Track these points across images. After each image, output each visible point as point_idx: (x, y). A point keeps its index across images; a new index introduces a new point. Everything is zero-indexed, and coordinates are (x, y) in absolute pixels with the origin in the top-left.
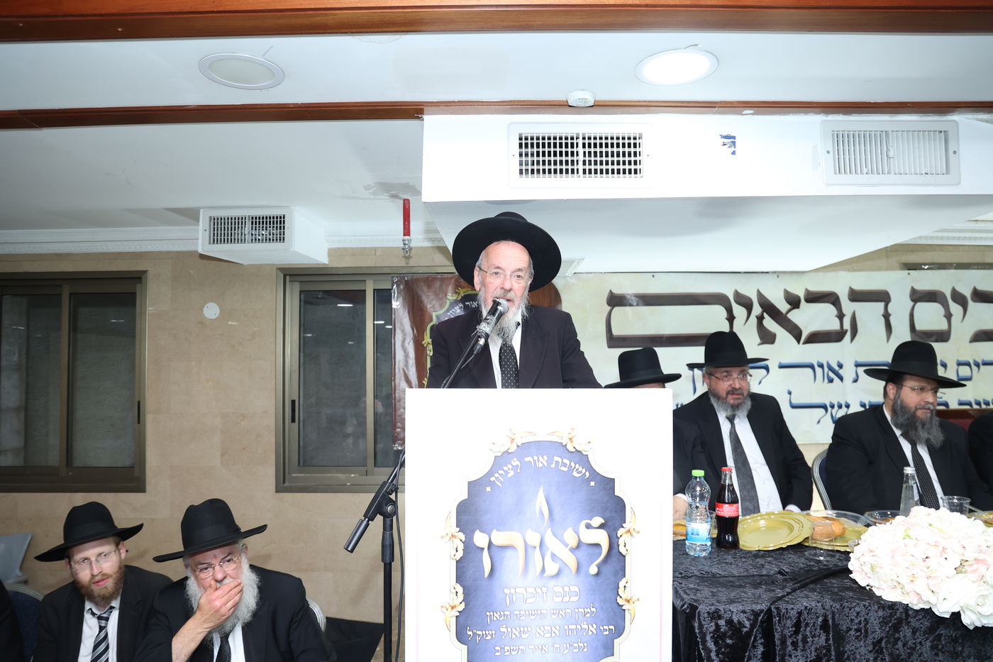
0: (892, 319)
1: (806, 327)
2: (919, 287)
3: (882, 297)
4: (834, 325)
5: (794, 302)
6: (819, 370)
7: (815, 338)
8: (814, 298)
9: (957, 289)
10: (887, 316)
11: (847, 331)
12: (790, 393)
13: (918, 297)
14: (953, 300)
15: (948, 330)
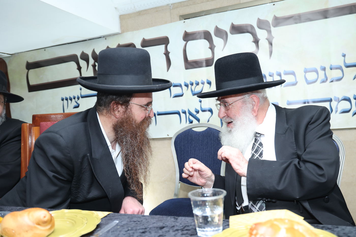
0: (171, 56)
2: (189, 31)
3: (164, 41)
9: (219, 27)
10: (167, 54)
13: (188, 37)
14: (216, 35)
15: (212, 57)
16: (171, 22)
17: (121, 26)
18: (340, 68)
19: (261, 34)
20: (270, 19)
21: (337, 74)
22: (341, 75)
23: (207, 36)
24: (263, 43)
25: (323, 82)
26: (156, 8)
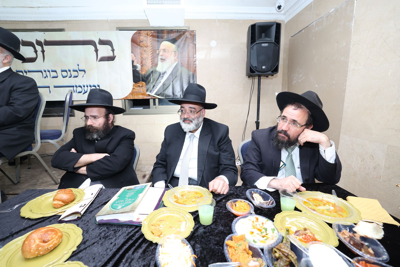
18: (77, 71)
19: (39, 48)
20: (43, 41)
21: (75, 74)
22: (77, 75)
24: (40, 53)
25: (70, 77)
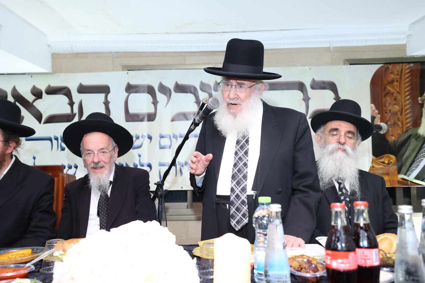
0: (110, 105)
1: (45, 112)
2: (132, 83)
3: (105, 90)
4: (67, 110)
5: (38, 94)
6: (55, 142)
7: (52, 119)
8: (52, 91)
9: (163, 83)
10: (107, 103)
11: (76, 114)
12: (34, 158)
13: (130, 89)
14: (160, 91)
15: (155, 113)
16: (113, 71)
17: (53, 65)
20: (212, 84)
23: (150, 90)
26: (97, 53)
